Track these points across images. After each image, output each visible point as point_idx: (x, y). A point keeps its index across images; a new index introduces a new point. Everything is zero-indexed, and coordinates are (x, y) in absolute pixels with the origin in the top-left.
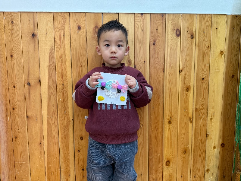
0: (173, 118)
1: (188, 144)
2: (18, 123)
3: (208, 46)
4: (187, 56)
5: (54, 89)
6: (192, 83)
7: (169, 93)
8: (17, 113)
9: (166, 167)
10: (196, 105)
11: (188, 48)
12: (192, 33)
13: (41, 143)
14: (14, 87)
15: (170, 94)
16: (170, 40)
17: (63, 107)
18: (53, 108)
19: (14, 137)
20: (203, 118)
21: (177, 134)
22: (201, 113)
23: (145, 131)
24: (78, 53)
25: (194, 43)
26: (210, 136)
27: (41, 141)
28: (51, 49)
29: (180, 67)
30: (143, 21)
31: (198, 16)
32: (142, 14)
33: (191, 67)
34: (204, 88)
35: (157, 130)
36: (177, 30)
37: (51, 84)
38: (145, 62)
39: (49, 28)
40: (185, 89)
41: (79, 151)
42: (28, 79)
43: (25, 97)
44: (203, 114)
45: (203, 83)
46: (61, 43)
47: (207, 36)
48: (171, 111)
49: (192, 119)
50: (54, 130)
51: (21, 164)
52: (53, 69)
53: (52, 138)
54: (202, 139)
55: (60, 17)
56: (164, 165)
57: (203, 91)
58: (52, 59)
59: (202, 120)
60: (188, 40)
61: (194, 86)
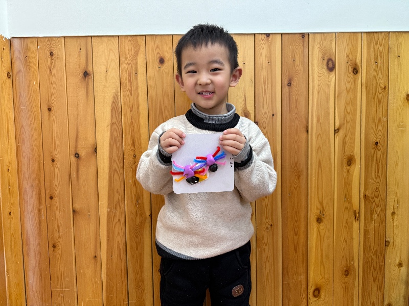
0: (324, 213)
1: (353, 259)
2: (58, 221)
3: (384, 87)
4: (347, 103)
5: (119, 164)
6: (358, 151)
7: (317, 169)
8: (57, 204)
9: (312, 300)
10: (366, 189)
11: (349, 90)
12: (356, 64)
13: (95, 257)
14: (53, 161)
15: (320, 171)
16: (318, 77)
17: (134, 193)
18: (117, 196)
19: (51, 246)
21: (332, 240)
22: (374, 204)
23: (275, 236)
24: (160, 101)
25: (359, 82)
26: (391, 244)
27: (96, 252)
28: (114, 97)
29: (336, 124)
30: (270, 47)
31: (365, 36)
32: (268, 35)
33: (354, 122)
34: (378, 161)
35: (296, 235)
36: (329, 60)
37: (115, 155)
38: (273, 115)
39: (111, 61)
40: (345, 162)
42: (76, 147)
43: (72, 178)
44: (377, 204)
45: (377, 150)
46: (131, 87)
47: (382, 69)
48: (321, 200)
49: (359, 215)
50: (119, 233)
51: (62, 292)
52: (117, 129)
53: (115, 248)
54: (377, 250)
55: (129, 42)
56: (310, 295)
57: (378, 164)
58: (117, 113)
59: (376, 215)
60: (349, 77)
61: (362, 156)
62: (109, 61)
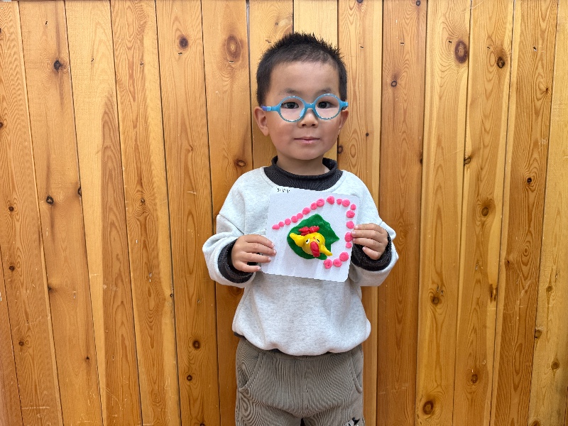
0: (444, 289)
1: (485, 357)
2: (24, 303)
3: (545, 89)
4: (486, 117)
5: (117, 214)
6: (499, 192)
7: (435, 220)
8: (22, 278)
9: (422, 418)
10: (508, 253)
11: (490, 93)
12: (502, 51)
13: (88, 358)
14: (11, 209)
15: (439, 221)
16: (440, 72)
17: (145, 260)
18: (116, 266)
19: (16, 342)
20: (526, 288)
21: (454, 331)
22: (521, 275)
24: (182, 112)
25: (507, 80)
26: (543, 336)
27: (88, 350)
28: (106, 104)
29: (466, 149)
30: (363, 19)
32: (359, 0)
33: (496, 147)
34: (531, 206)
35: (400, 322)
36: (460, 43)
37: (111, 200)
38: (367, 135)
39: (100, 44)
40: (479, 209)
41: (190, 378)
42: (48, 187)
43: (44, 236)
44: (526, 275)
45: (530, 192)
46: (134, 87)
47: (544, 58)
49: (497, 289)
50: (122, 323)
51: (39, 411)
52: (113, 158)
53: (118, 345)
54: (521, 344)
55: (129, 11)
56: (419, 411)
57: (530, 214)
58: (112, 132)
59: (523, 292)
60: (491, 73)
61: (505, 199)
62: (97, 43)
